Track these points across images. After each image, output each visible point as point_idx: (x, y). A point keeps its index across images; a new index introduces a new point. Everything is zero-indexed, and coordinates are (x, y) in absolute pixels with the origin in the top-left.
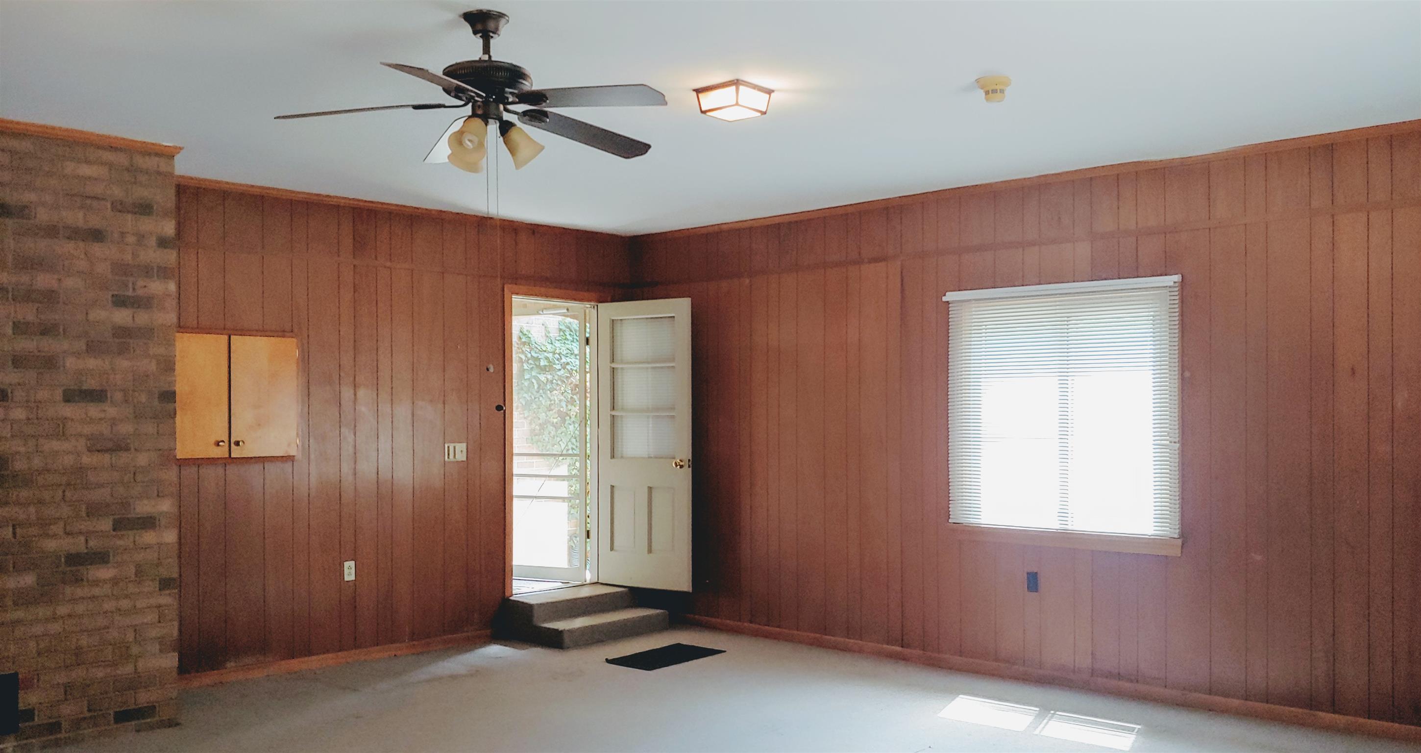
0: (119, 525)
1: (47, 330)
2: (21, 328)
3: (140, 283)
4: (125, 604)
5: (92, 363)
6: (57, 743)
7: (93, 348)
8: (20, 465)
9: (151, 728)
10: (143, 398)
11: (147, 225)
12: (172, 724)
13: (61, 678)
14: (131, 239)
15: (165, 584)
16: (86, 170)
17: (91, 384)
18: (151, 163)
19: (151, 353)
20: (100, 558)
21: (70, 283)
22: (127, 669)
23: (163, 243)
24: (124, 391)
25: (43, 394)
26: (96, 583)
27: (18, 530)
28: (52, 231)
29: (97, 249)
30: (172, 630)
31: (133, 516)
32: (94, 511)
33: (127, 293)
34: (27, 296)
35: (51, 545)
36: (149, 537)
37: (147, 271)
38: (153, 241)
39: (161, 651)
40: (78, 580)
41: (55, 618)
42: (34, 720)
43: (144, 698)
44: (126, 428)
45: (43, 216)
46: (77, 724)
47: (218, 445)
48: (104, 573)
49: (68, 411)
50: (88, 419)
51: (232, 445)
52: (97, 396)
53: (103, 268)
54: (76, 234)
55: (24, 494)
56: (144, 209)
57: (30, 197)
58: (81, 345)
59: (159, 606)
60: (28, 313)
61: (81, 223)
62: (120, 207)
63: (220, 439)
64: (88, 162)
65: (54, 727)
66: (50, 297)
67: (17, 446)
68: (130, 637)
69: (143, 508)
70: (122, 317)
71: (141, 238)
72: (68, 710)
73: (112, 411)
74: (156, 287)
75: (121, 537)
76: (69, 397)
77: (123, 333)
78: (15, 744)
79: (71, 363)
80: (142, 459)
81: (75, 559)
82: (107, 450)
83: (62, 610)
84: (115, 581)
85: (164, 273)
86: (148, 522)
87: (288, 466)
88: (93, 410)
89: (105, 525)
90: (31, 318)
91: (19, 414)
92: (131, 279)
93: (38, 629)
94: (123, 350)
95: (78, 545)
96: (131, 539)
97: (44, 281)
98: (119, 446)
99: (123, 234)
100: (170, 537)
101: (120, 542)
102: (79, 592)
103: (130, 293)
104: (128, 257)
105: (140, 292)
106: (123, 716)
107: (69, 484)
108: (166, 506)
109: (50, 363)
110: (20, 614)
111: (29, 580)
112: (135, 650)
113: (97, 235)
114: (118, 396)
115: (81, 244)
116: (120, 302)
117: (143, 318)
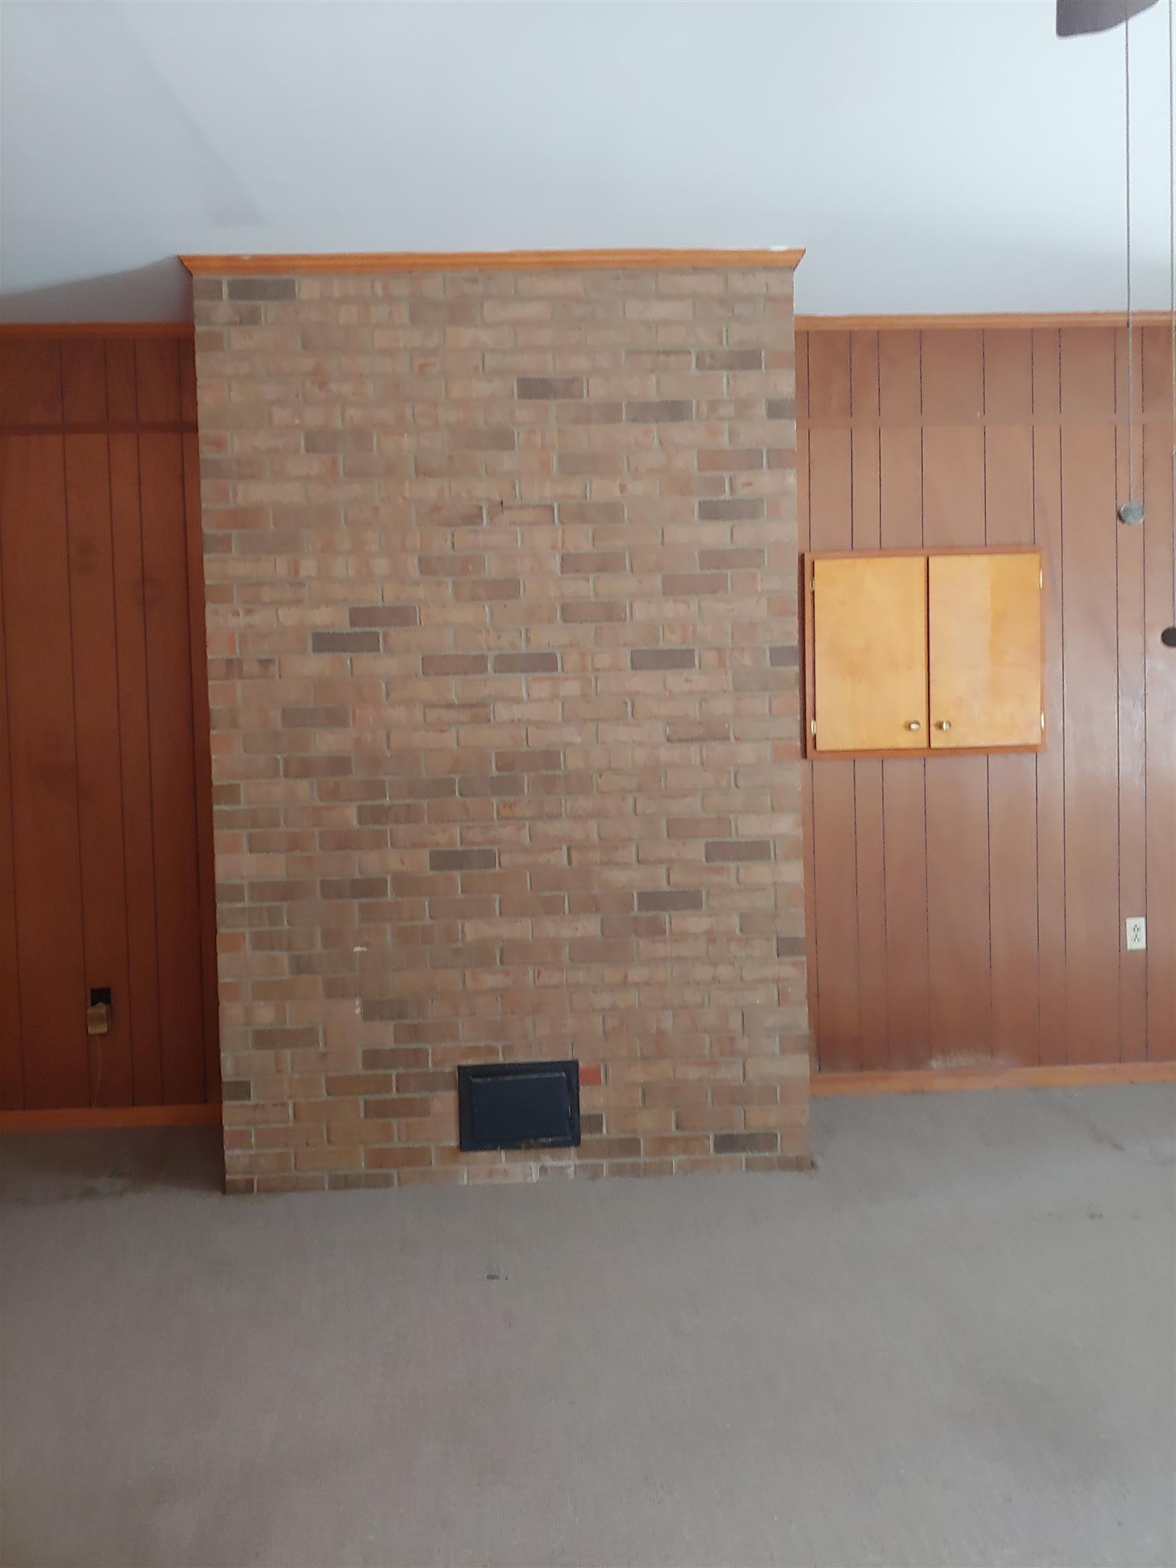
0: (715, 852)
1: (605, 564)
2: (571, 563)
3: (743, 477)
4: (724, 971)
5: (671, 609)
6: (636, 1171)
7: (674, 587)
8: (574, 762)
9: (769, 1166)
10: (747, 660)
11: (750, 383)
12: (803, 1164)
13: (638, 1075)
14: (728, 410)
15: (786, 947)
16: (659, 310)
17: (671, 641)
18: (759, 283)
19: (759, 589)
20: (690, 900)
21: (637, 488)
22: (730, 1074)
23: (775, 410)
24: (720, 651)
25: (604, 660)
26: (682, 937)
27: (575, 855)
28: (610, 413)
29: (678, 432)
30: (800, 1018)
31: (734, 839)
32: (679, 829)
33: (722, 497)
34: (579, 514)
35: (618, 877)
36: (759, 872)
37: (750, 459)
38: (761, 410)
39: (782, 1051)
40: (656, 931)
41: (625, 984)
42: (601, 1130)
43: (761, 1118)
44: (722, 707)
45: (596, 390)
46: (662, 1144)
47: (909, 727)
48: (695, 923)
49: (640, 682)
50: (667, 693)
51: (932, 728)
52: (679, 659)
53: (687, 462)
54: (644, 412)
55: (583, 804)
56: (746, 360)
57: (580, 363)
58: (657, 581)
59: (777, 981)
60: (581, 540)
61: (653, 396)
62: (707, 361)
63: (913, 720)
64: (662, 297)
65: (630, 1146)
66: (611, 512)
67: (572, 735)
68: (735, 1022)
69: (750, 828)
70: (715, 534)
71: (743, 406)
72: (647, 1123)
73: (700, 681)
74: (766, 482)
75: (718, 871)
76: (642, 660)
77: (715, 558)
78: (578, 1162)
79: (641, 611)
80: (747, 753)
81: (653, 900)
82: (694, 740)
83: (636, 974)
84: (711, 937)
85: (779, 459)
86: (757, 850)
87: (1028, 760)
88: (675, 680)
89: (695, 851)
90: (586, 546)
91: (571, 688)
92: (726, 475)
93: (605, 1000)
94: (714, 587)
95: (658, 880)
96: (733, 873)
97: (601, 489)
98: (713, 733)
99: (714, 405)
100: (793, 873)
101: (715, 878)
102: (662, 950)
103: (727, 496)
104: (725, 441)
105: (743, 493)
106: (727, 1143)
107: (639, 789)
108: (786, 826)
109: (611, 612)
110: (580, 976)
111: (589, 927)
112: (742, 1044)
113: (675, 411)
114: (710, 657)
115: (653, 427)
116: (711, 512)
117: (746, 534)
